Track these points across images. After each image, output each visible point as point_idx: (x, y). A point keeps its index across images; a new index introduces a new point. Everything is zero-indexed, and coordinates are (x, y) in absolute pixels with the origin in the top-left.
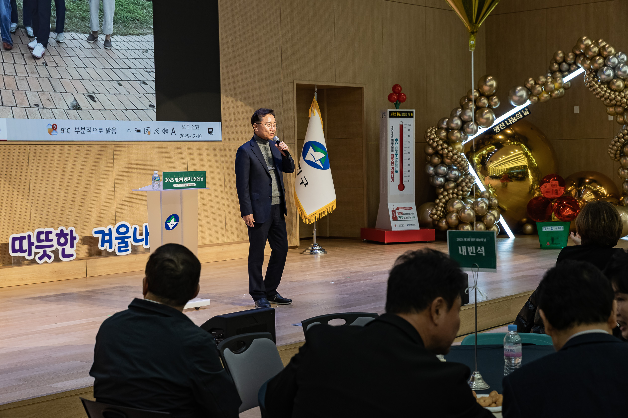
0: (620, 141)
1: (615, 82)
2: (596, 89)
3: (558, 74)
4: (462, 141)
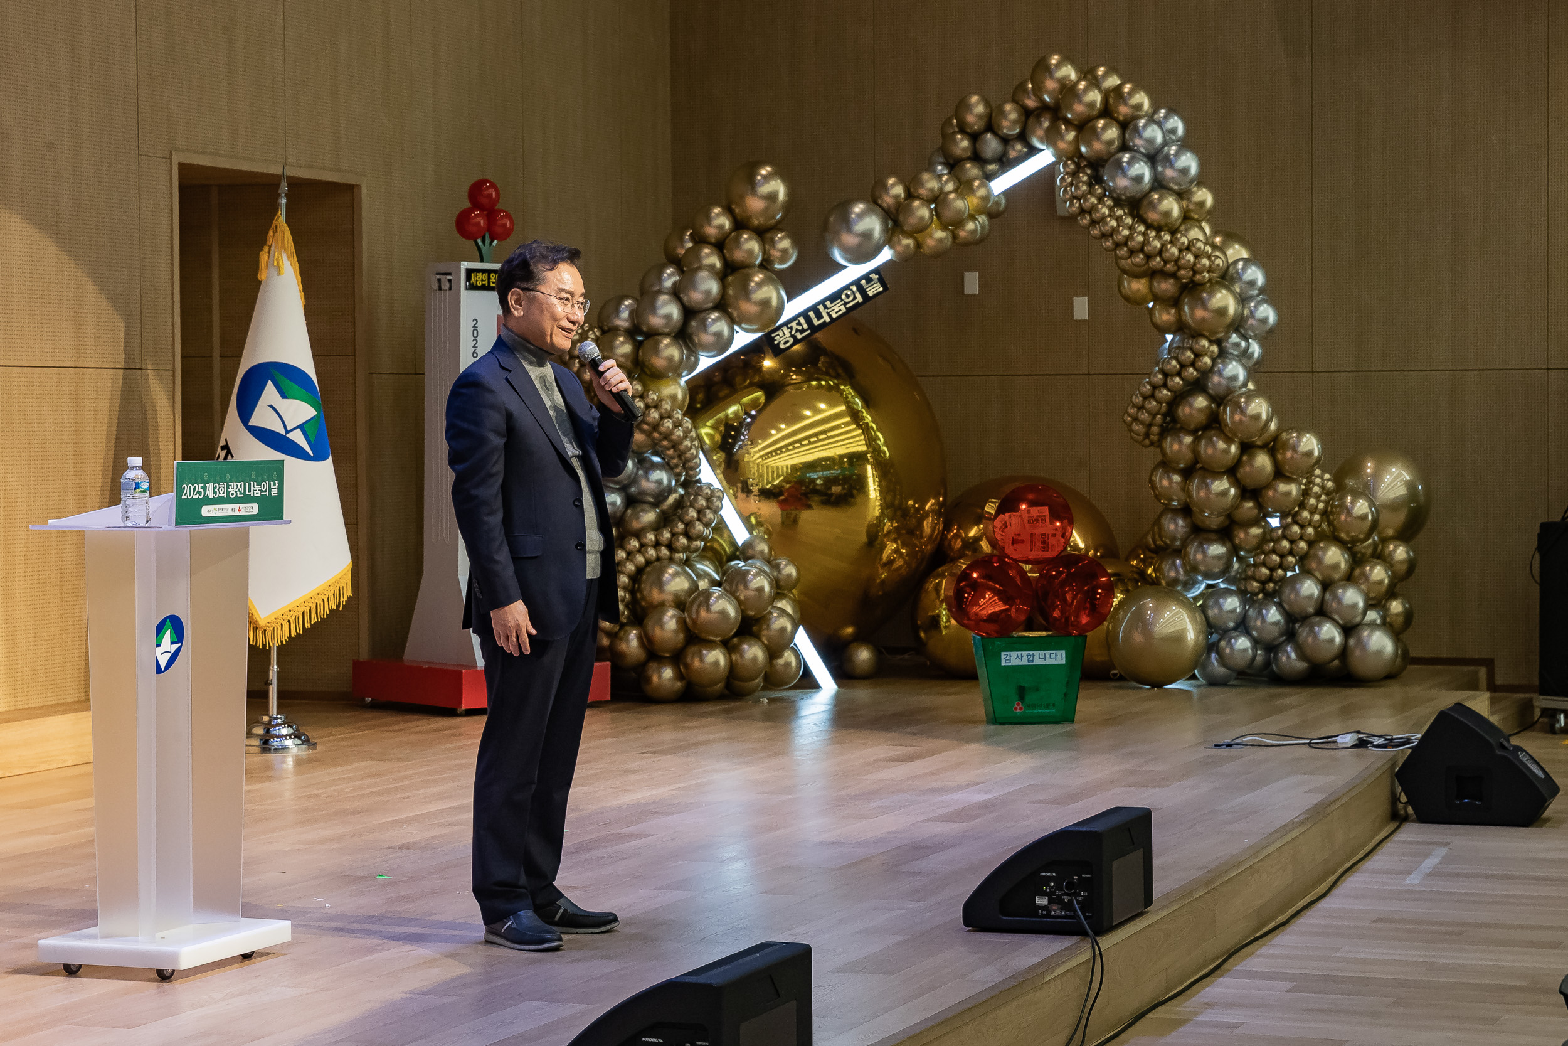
0: (1170, 383)
1: (1155, 201)
2: (1103, 219)
3: (974, 170)
4: (679, 374)
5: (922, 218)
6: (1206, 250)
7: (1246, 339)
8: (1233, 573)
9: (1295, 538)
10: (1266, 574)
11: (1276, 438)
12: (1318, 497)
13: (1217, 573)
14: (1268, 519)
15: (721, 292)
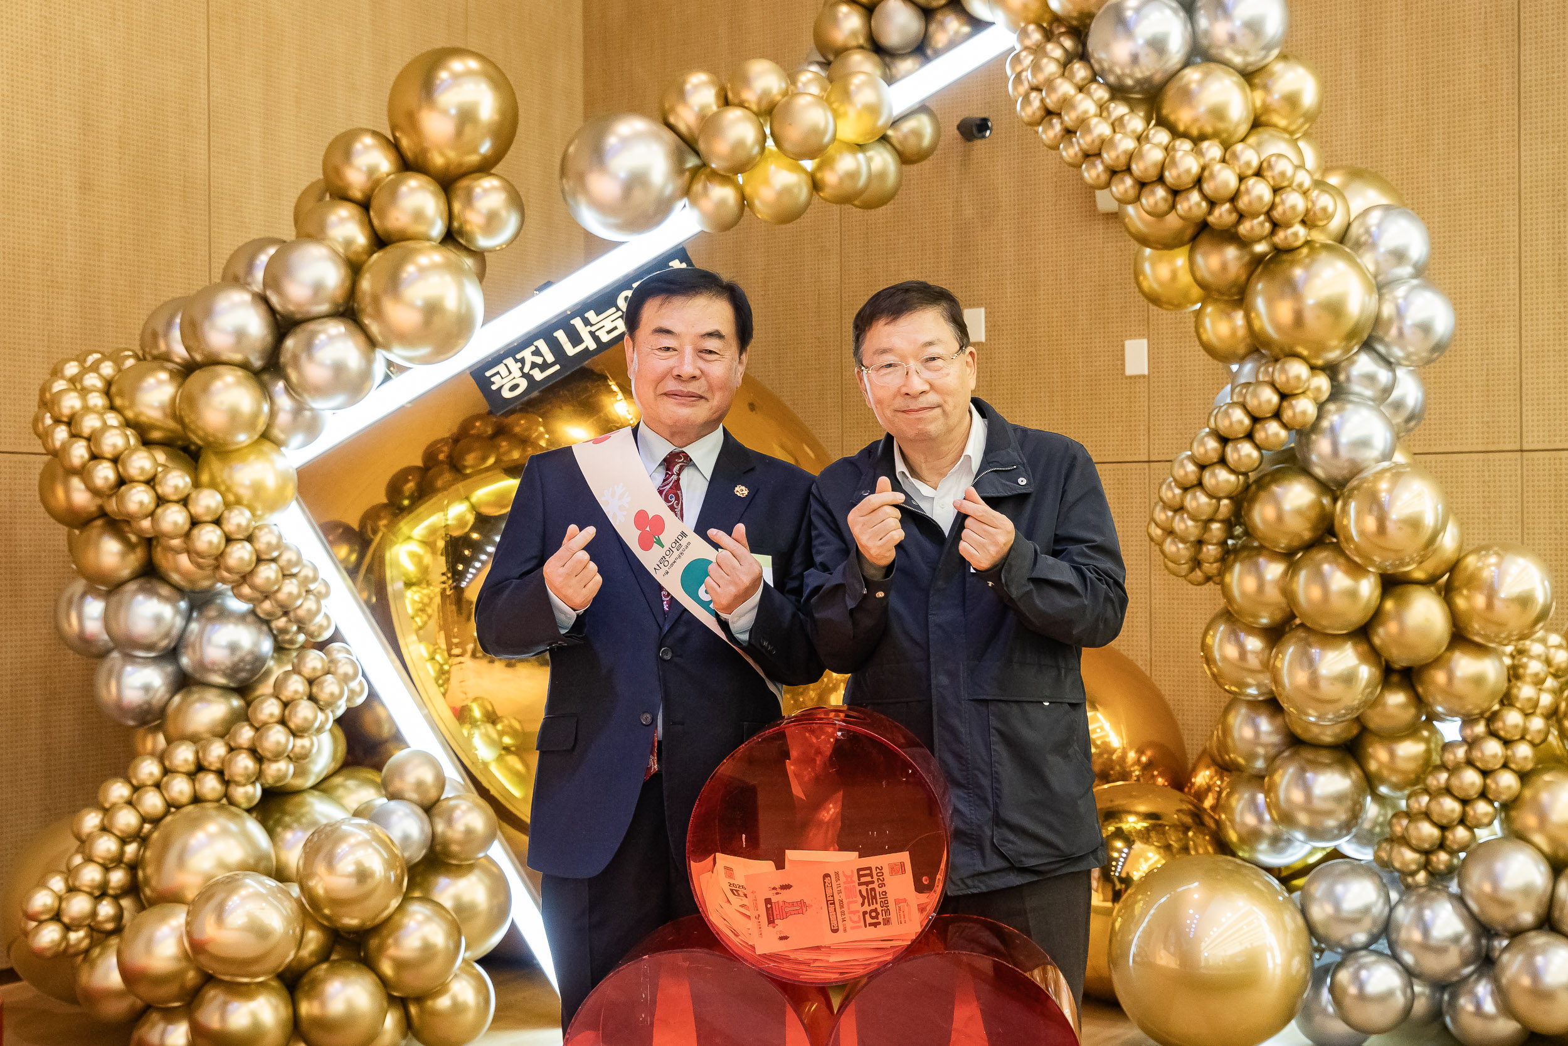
0: (1231, 455)
1: (1193, 86)
2: (1083, 122)
3: (862, 65)
4: (278, 444)
5: (740, 144)
6: (1298, 180)
7: (1388, 363)
8: (1367, 826)
9: (1491, 766)
10: (1431, 836)
11: (1453, 567)
12: (1539, 682)
13: (1334, 828)
14: (1435, 723)
15: (348, 284)
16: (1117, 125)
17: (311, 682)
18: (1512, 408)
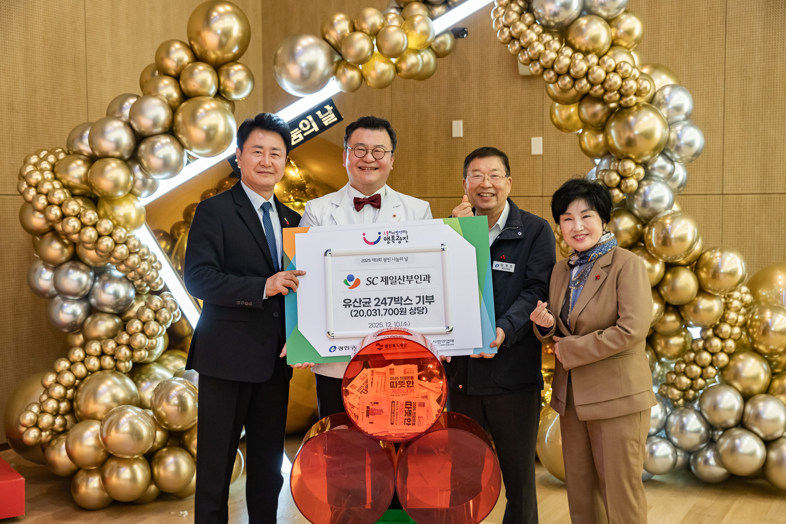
1: (583, 27)
2: (530, 44)
3: (419, 10)
4: (136, 195)
5: (362, 50)
6: (633, 73)
7: (672, 161)
9: (715, 351)
10: (686, 383)
11: (699, 258)
12: (738, 311)
14: (688, 328)
15: (171, 118)
16: (547, 45)
17: (155, 312)
18: (719, 174)
